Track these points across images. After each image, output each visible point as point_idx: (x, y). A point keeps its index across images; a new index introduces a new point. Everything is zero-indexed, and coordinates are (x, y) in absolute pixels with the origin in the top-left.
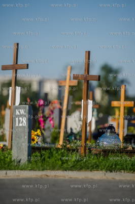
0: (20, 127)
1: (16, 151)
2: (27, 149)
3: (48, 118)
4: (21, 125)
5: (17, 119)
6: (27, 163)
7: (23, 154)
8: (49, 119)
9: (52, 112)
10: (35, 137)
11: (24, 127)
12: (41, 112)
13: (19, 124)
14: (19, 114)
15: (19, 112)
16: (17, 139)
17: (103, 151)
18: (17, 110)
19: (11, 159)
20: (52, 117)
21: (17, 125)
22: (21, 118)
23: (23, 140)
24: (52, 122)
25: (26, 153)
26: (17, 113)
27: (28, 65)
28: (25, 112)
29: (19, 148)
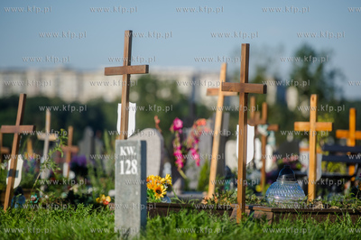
0: (127, 176)
1: (120, 215)
2: (139, 213)
3: (190, 149)
4: (128, 172)
5: (122, 162)
6: (139, 235)
7: (133, 222)
8: (191, 152)
9: (197, 139)
10: (162, 187)
11: (134, 176)
12: (178, 139)
13: (125, 171)
14: (125, 154)
15: (126, 151)
16: (123, 196)
17: (273, 211)
18: (122, 148)
19: (112, 230)
20: (196, 147)
21: (122, 173)
22: (128, 161)
23: (132, 197)
24: (196, 157)
25: (138, 220)
26: (123, 153)
27: (147, 66)
28: (135, 151)
29: (126, 212)
